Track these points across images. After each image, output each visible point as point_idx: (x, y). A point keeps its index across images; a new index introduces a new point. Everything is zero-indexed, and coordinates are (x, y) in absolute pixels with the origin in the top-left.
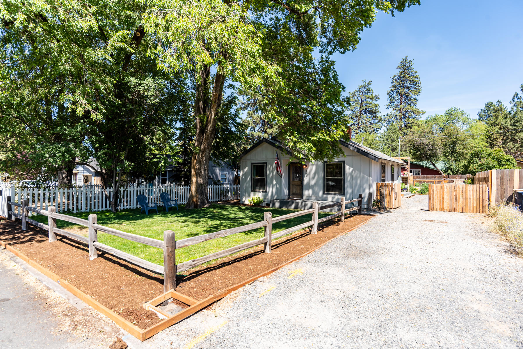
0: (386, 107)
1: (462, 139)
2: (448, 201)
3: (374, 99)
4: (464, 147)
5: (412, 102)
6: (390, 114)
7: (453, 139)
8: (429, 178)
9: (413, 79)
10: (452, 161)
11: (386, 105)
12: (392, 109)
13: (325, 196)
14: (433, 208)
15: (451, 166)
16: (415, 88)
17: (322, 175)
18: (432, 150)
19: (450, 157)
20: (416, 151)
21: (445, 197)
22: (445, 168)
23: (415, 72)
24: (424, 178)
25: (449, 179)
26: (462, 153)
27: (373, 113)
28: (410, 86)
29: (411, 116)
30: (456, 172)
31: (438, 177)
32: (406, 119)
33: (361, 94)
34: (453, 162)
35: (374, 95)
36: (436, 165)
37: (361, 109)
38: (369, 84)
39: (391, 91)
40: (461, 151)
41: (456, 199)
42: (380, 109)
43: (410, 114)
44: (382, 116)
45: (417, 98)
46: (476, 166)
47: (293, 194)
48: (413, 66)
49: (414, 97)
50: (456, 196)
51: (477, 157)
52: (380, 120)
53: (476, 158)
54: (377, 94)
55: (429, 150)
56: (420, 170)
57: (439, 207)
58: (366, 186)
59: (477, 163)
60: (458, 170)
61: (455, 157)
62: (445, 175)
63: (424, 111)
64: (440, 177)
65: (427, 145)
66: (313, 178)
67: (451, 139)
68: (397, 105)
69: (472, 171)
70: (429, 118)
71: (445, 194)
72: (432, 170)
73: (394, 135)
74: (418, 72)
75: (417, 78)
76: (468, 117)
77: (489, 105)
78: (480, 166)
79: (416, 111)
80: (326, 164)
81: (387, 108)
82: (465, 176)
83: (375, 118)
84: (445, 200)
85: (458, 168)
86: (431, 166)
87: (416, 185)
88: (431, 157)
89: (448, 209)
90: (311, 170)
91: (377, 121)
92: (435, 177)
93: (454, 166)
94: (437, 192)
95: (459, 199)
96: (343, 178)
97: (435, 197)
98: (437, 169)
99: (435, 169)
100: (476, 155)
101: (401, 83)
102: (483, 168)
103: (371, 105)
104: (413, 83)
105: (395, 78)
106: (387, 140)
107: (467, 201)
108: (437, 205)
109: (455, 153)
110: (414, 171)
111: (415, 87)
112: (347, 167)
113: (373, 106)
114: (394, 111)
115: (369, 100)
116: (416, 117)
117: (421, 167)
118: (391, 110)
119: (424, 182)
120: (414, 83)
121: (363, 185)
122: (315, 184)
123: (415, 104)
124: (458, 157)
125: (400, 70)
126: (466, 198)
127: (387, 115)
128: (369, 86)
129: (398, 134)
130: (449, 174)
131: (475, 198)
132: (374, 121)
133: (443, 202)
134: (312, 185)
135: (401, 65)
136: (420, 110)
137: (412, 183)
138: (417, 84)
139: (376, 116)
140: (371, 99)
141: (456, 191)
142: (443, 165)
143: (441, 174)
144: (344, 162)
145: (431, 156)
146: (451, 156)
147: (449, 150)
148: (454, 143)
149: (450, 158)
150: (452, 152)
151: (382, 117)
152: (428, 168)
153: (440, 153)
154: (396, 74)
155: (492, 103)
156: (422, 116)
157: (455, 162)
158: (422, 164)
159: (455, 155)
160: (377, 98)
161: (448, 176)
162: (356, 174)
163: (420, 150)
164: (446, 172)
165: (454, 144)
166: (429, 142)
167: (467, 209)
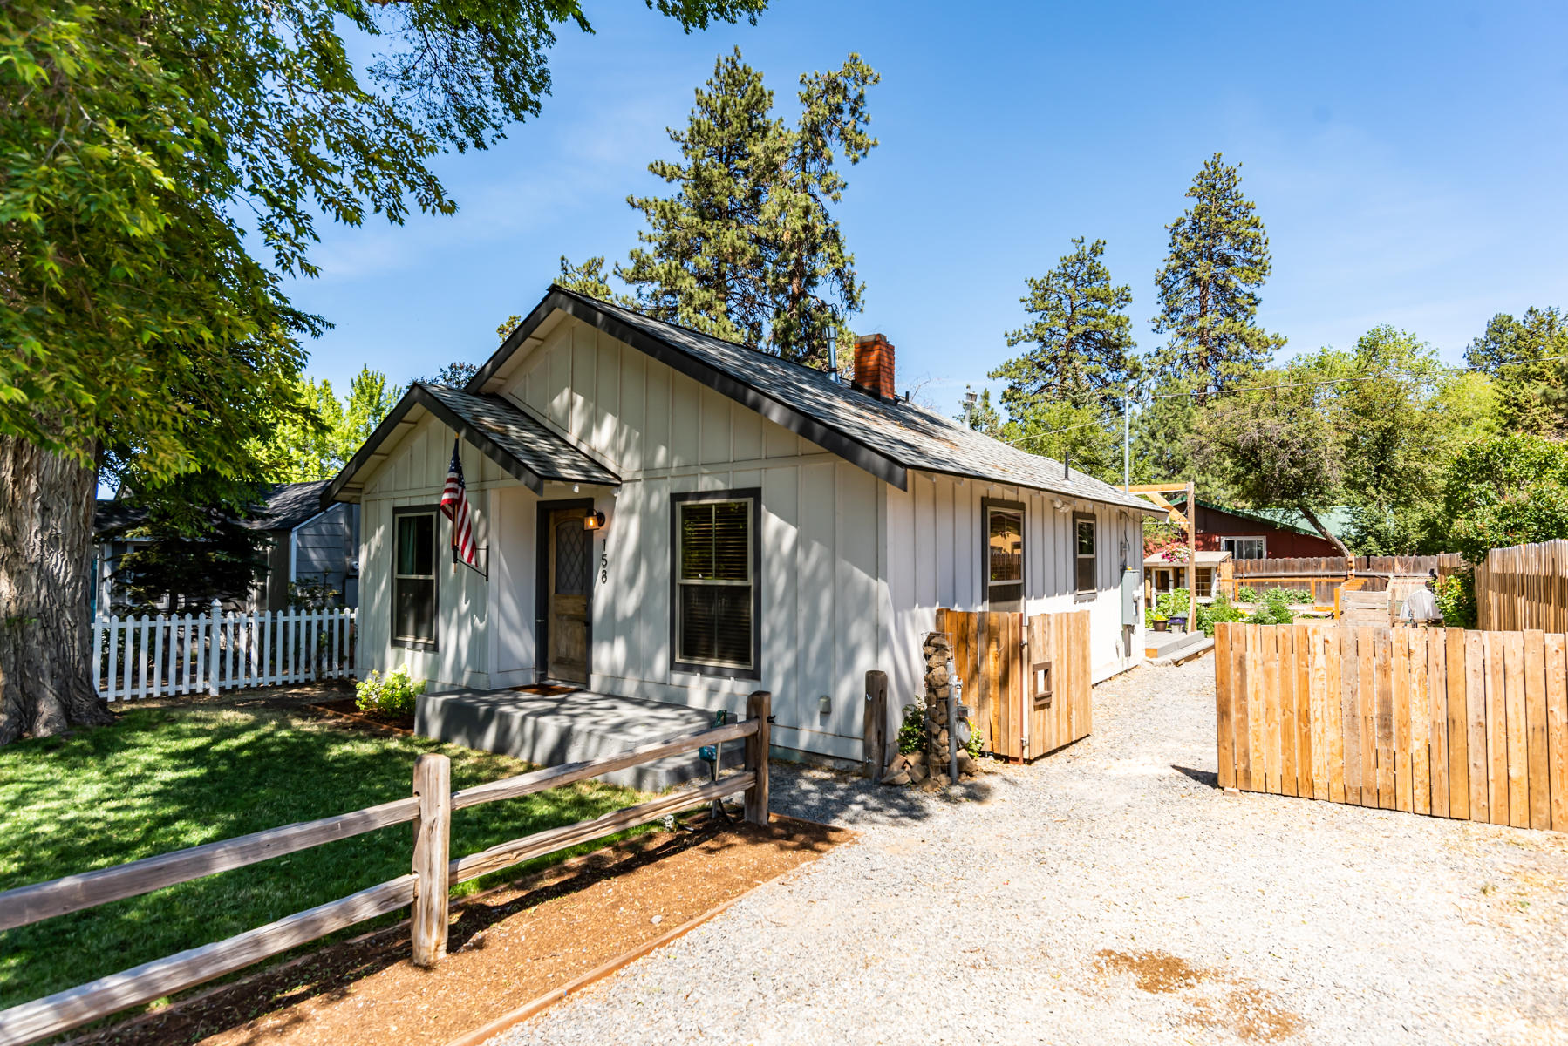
0: (1154, 326)
1: (1416, 420)
2: (1332, 735)
3: (1114, 300)
4: (1425, 453)
5: (1241, 308)
6: (1165, 348)
7: (1382, 421)
8: (1293, 568)
9: (1242, 229)
10: (1380, 505)
11: (1154, 320)
12: (1173, 331)
13: (677, 678)
14: (1247, 772)
15: (1378, 522)
16: (1250, 262)
17: (663, 566)
18: (1303, 463)
19: (1371, 490)
20: (1242, 470)
21: (1317, 707)
22: (1353, 532)
23: (1248, 207)
24: (1275, 568)
25: (1370, 572)
26: (1418, 472)
27: (1112, 348)
28: (1231, 253)
29: (1237, 353)
30: (1396, 545)
31: (1328, 567)
32: (1222, 365)
33: (1070, 285)
34: (1385, 508)
35: (1113, 286)
36: (1322, 519)
37: (1071, 336)
38: (1093, 250)
39: (1167, 270)
40: (1412, 465)
41: (1386, 722)
42: (1133, 335)
43: (1233, 347)
44: (1141, 357)
45: (1258, 293)
46: (1485, 518)
47: (560, 662)
48: (1240, 188)
49: (1246, 290)
50: (1386, 703)
51: (1488, 478)
52: (1135, 371)
53: (1480, 481)
54: (1122, 286)
55: (1294, 464)
56: (1263, 539)
57: (1277, 770)
58: (859, 631)
59: (1490, 503)
60: (1406, 539)
61: (1390, 491)
62: (1351, 556)
63: (1282, 336)
64: (1336, 566)
65: (1283, 445)
66: (631, 581)
67: (1376, 424)
68: (1190, 320)
69: (1469, 540)
70: (1302, 363)
71: (1316, 686)
72: (1308, 538)
73: (1175, 417)
74: (1256, 205)
75: (1256, 225)
76: (1434, 357)
77: (1499, 326)
78: (1504, 514)
79: (1252, 335)
80: (679, 505)
81: (1158, 330)
82: (1432, 561)
83: (1116, 364)
84: (1316, 728)
85: (1405, 528)
86: (1304, 525)
87: (1243, 598)
88: (1300, 491)
89: (1337, 787)
90: (623, 539)
91: (1124, 374)
92: (1317, 567)
93: (1390, 522)
94: (1268, 673)
95: (1406, 724)
96: (751, 582)
97: (1253, 705)
98: (1324, 534)
99: (1320, 536)
100: (1481, 471)
101: (1202, 243)
102: (1519, 527)
103: (1102, 321)
104: (1242, 243)
105: (1180, 230)
106: (1153, 435)
107: (1458, 741)
108: (1268, 758)
109: (1391, 473)
110: (1240, 543)
111: (1249, 255)
112: (772, 523)
113: (1110, 325)
114: (1181, 341)
115: (1097, 304)
116: (1256, 357)
117: (1266, 527)
118: (1170, 334)
119: (1274, 585)
120: (1244, 242)
121: (846, 626)
122: (639, 612)
123: (1249, 315)
124: (1402, 489)
125: (1195, 201)
126: (1450, 722)
127: (1158, 354)
128: (1097, 259)
129: (1190, 413)
130: (1368, 555)
131: (1517, 723)
132: (1115, 374)
133: (1306, 738)
134: (625, 619)
135: (1200, 185)
136: (1268, 335)
137: (1228, 586)
138: (1257, 246)
139: (1120, 357)
140: (1102, 300)
141: (1385, 670)
142: (1347, 518)
143: (1339, 553)
144: (756, 493)
145: (1299, 487)
146: (1376, 487)
147: (1366, 464)
148: (1385, 439)
149: (1374, 493)
150: (1379, 469)
151: (1141, 360)
152: (1291, 531)
153: (1335, 474)
154: (1183, 216)
155: (1510, 319)
156: (1276, 354)
157: (1393, 507)
158: (1268, 516)
159: (1390, 481)
160: (1124, 297)
161: (1364, 563)
162: (813, 558)
163: (1258, 465)
164: (1358, 546)
165: (1386, 442)
166: (1290, 433)
167: (1460, 793)
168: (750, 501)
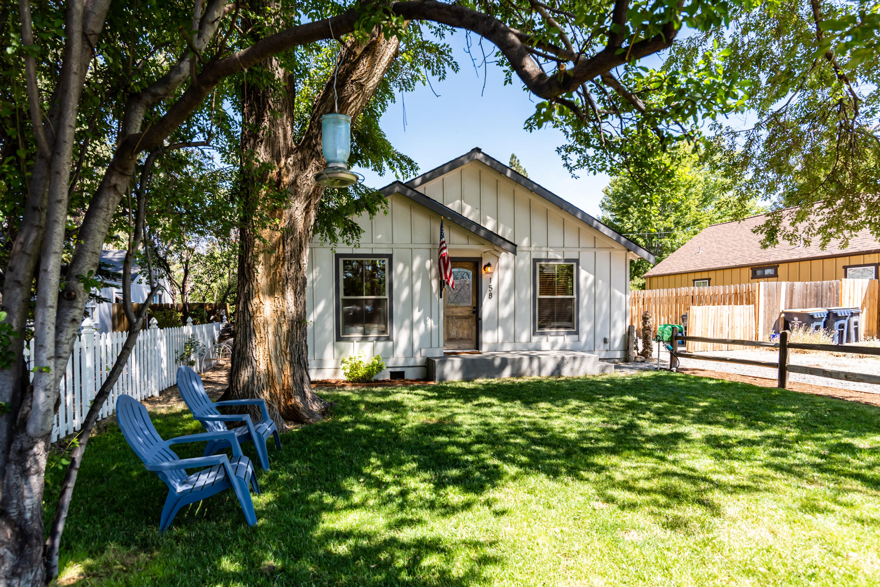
13: (535, 339)
17: (527, 291)
21: (709, 327)
47: (450, 340)
50: (722, 324)
58: (617, 315)
66: (508, 299)
71: (709, 322)
80: (537, 264)
84: (709, 332)
90: (501, 281)
94: (700, 319)
96: (575, 296)
112: (583, 274)
121: (614, 312)
134: (503, 319)
141: (722, 316)
144: (577, 261)
162: (600, 289)
168: (575, 264)
